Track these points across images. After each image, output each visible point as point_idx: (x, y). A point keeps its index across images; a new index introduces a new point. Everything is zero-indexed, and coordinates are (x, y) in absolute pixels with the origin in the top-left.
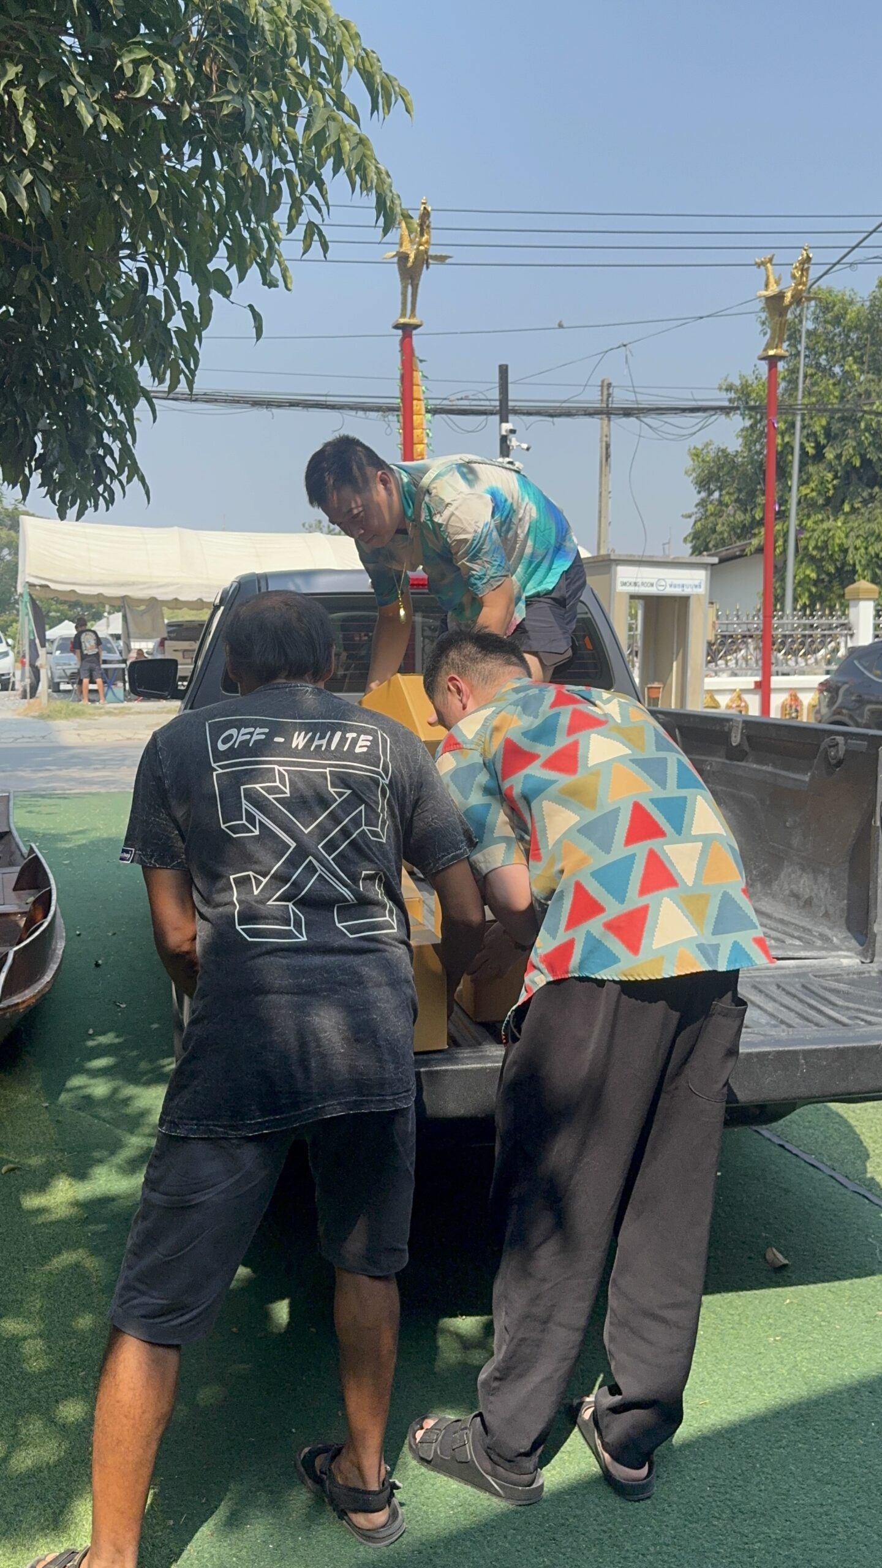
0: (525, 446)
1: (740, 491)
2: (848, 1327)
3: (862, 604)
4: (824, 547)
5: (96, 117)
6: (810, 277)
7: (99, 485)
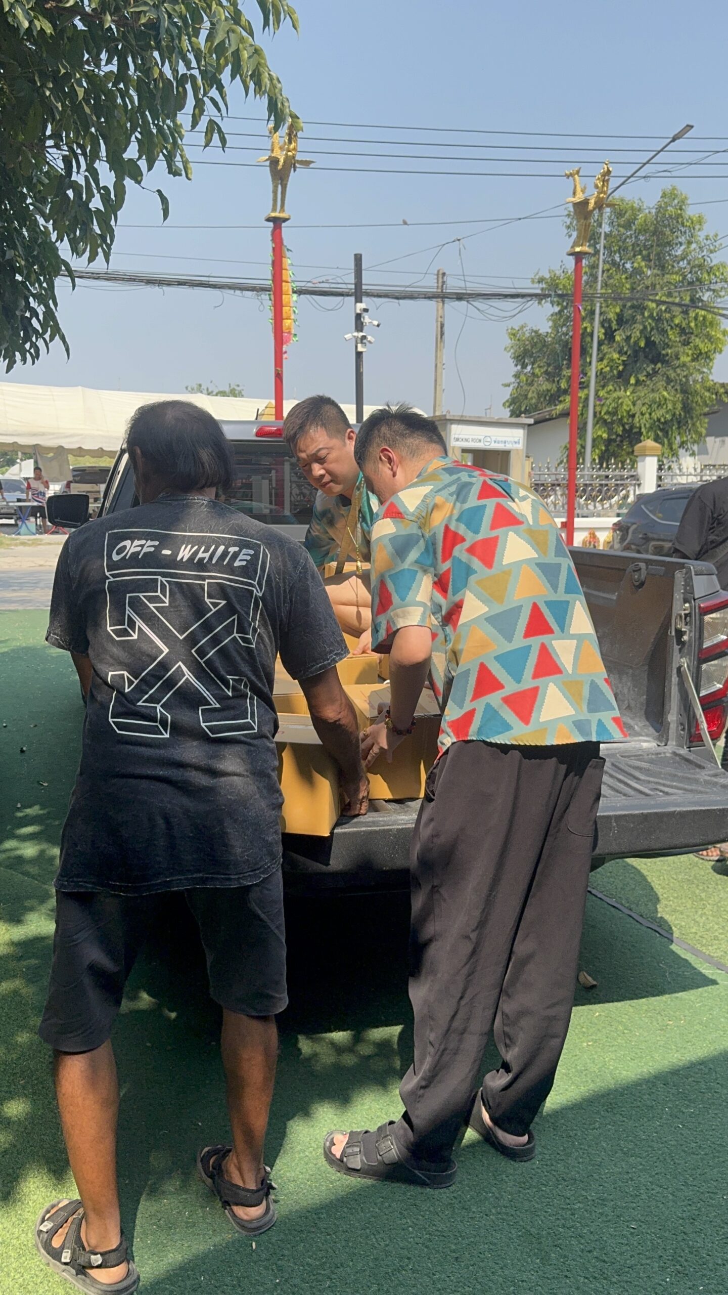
0: (376, 323)
1: (549, 365)
2: (646, 1034)
3: (648, 459)
4: (615, 413)
5: (31, 22)
6: (610, 186)
7: (26, 342)
